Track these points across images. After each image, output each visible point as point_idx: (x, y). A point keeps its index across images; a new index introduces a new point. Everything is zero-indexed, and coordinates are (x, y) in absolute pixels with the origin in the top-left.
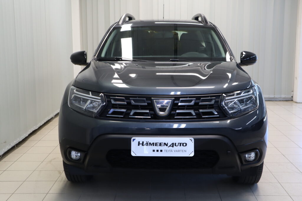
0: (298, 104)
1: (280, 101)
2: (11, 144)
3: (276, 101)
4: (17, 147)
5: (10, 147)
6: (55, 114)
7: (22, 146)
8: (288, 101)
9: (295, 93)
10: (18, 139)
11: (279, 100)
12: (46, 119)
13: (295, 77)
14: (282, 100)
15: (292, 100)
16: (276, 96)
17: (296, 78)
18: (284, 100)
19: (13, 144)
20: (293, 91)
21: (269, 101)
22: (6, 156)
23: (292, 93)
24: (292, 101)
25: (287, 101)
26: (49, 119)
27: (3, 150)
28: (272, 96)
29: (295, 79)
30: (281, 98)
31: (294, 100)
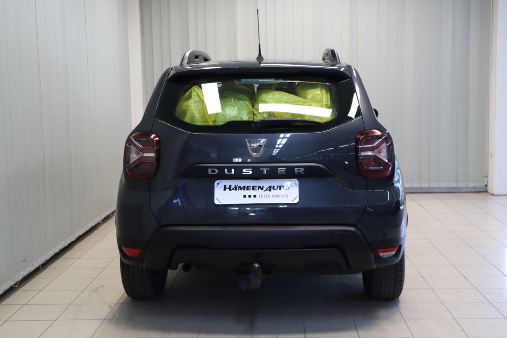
0: (495, 198)
1: (467, 192)
2: (34, 264)
3: (460, 192)
4: (42, 268)
5: (32, 269)
6: (103, 218)
7: (50, 267)
8: (480, 192)
9: (490, 179)
10: (45, 256)
11: (465, 191)
12: (89, 225)
13: (490, 153)
14: (470, 191)
15: (486, 191)
16: (461, 185)
17: (492, 155)
18: (474, 191)
19: (36, 265)
20: (487, 177)
21: (448, 192)
22: (26, 284)
23: (486, 179)
24: (486, 193)
25: (477, 192)
26: (94, 224)
27: (22, 272)
28: (453, 185)
29: (490, 156)
30: (467, 187)
31: (489, 191)
